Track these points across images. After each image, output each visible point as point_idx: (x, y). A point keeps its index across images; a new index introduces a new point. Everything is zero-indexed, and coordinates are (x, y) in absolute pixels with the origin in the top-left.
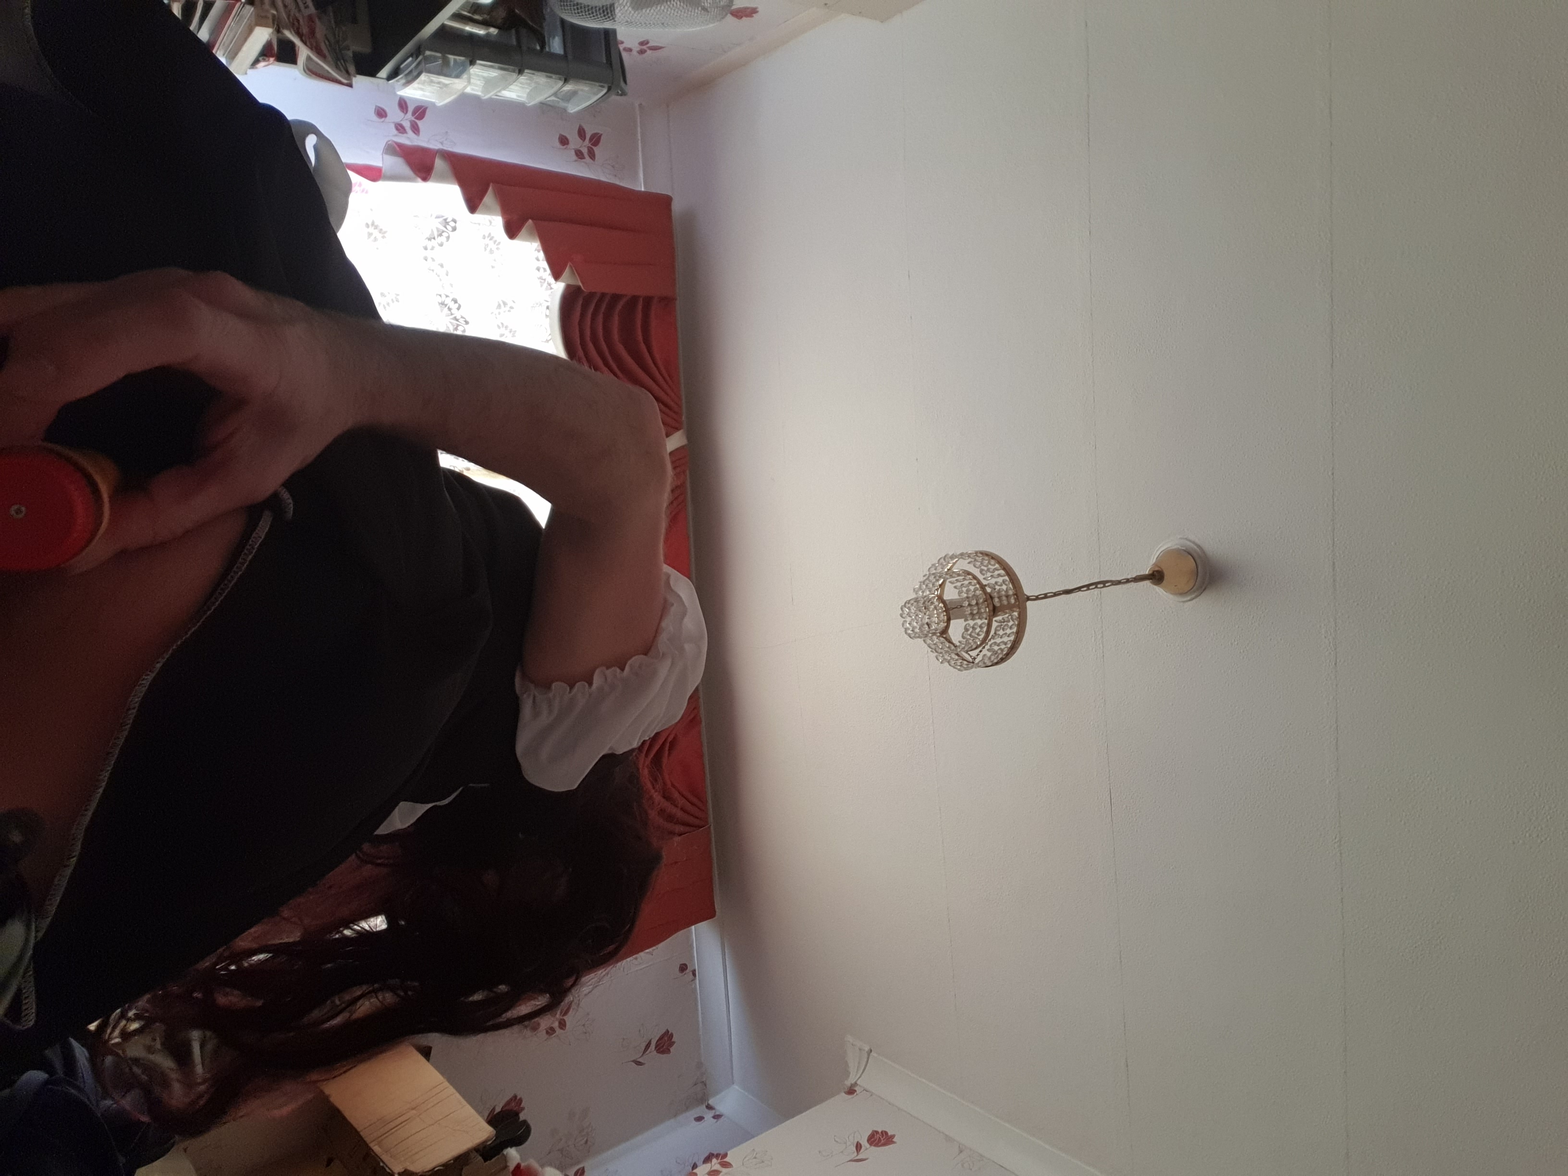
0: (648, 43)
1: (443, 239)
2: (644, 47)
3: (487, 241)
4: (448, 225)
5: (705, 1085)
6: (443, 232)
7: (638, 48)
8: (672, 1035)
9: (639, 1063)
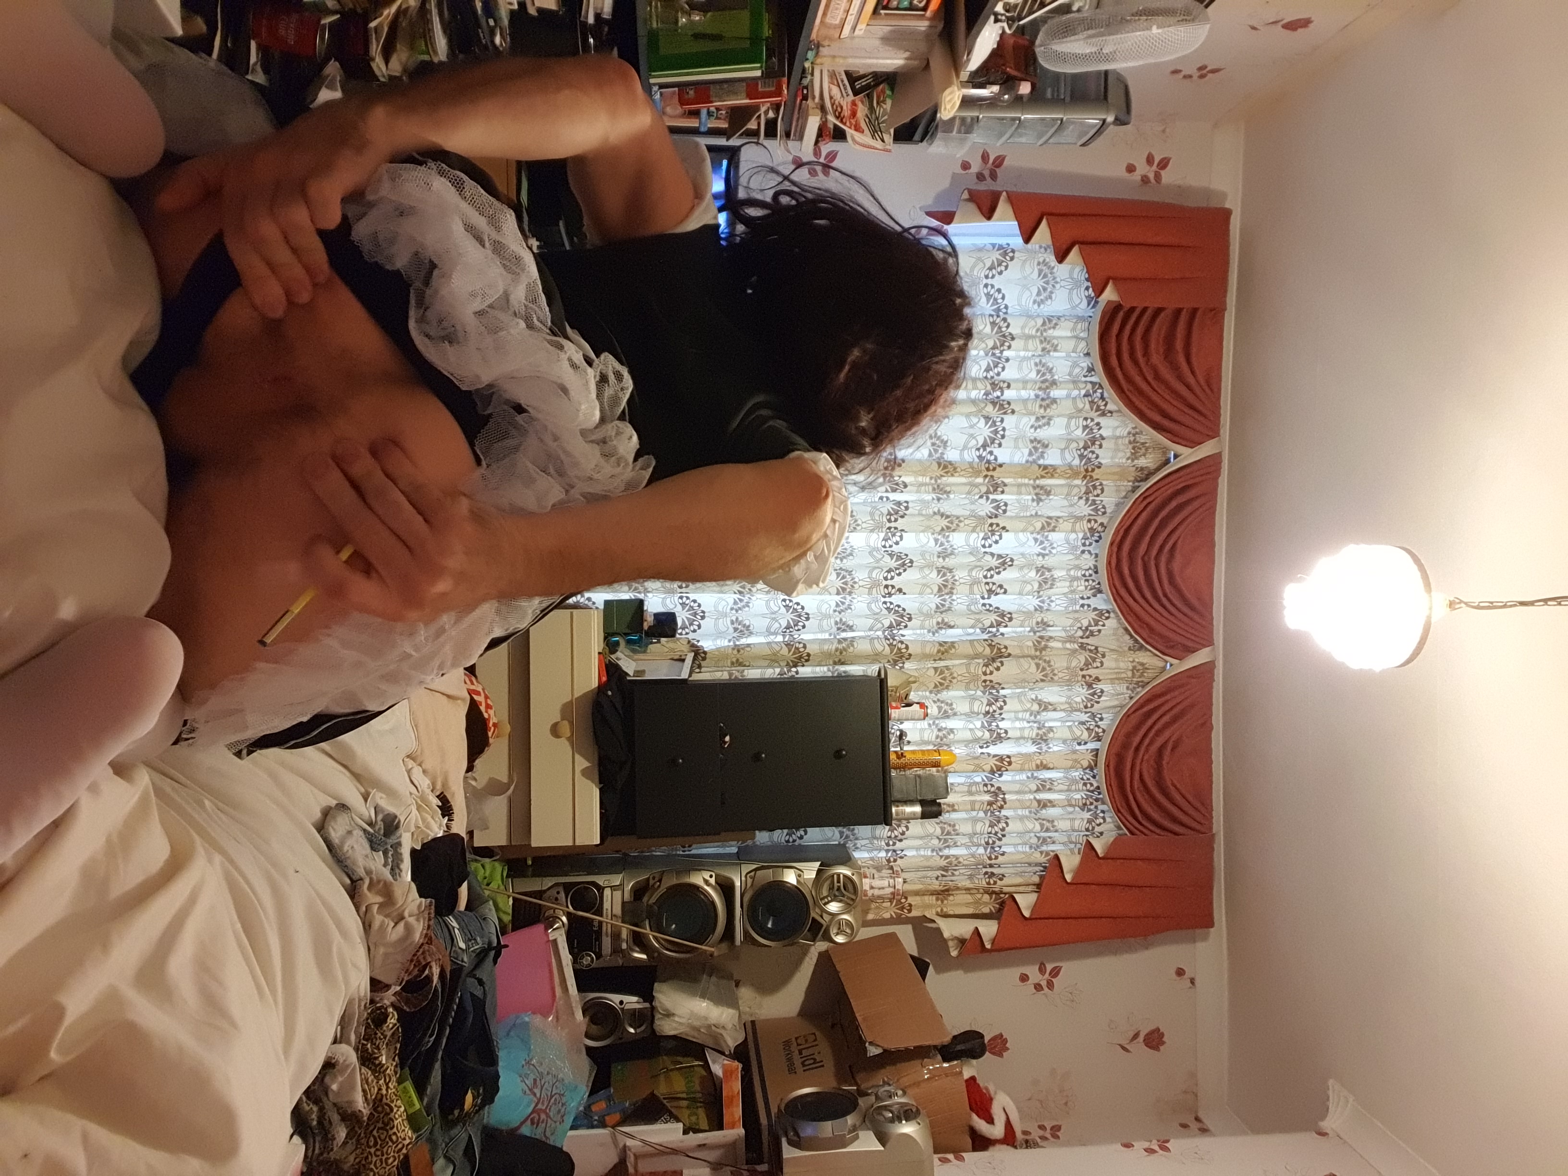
0: (1206, 67)
1: (1003, 268)
2: (1205, 72)
3: (1041, 267)
4: (1006, 253)
5: (1196, 1096)
6: (1003, 261)
7: (1198, 74)
8: (1162, 1035)
9: (1124, 1048)
